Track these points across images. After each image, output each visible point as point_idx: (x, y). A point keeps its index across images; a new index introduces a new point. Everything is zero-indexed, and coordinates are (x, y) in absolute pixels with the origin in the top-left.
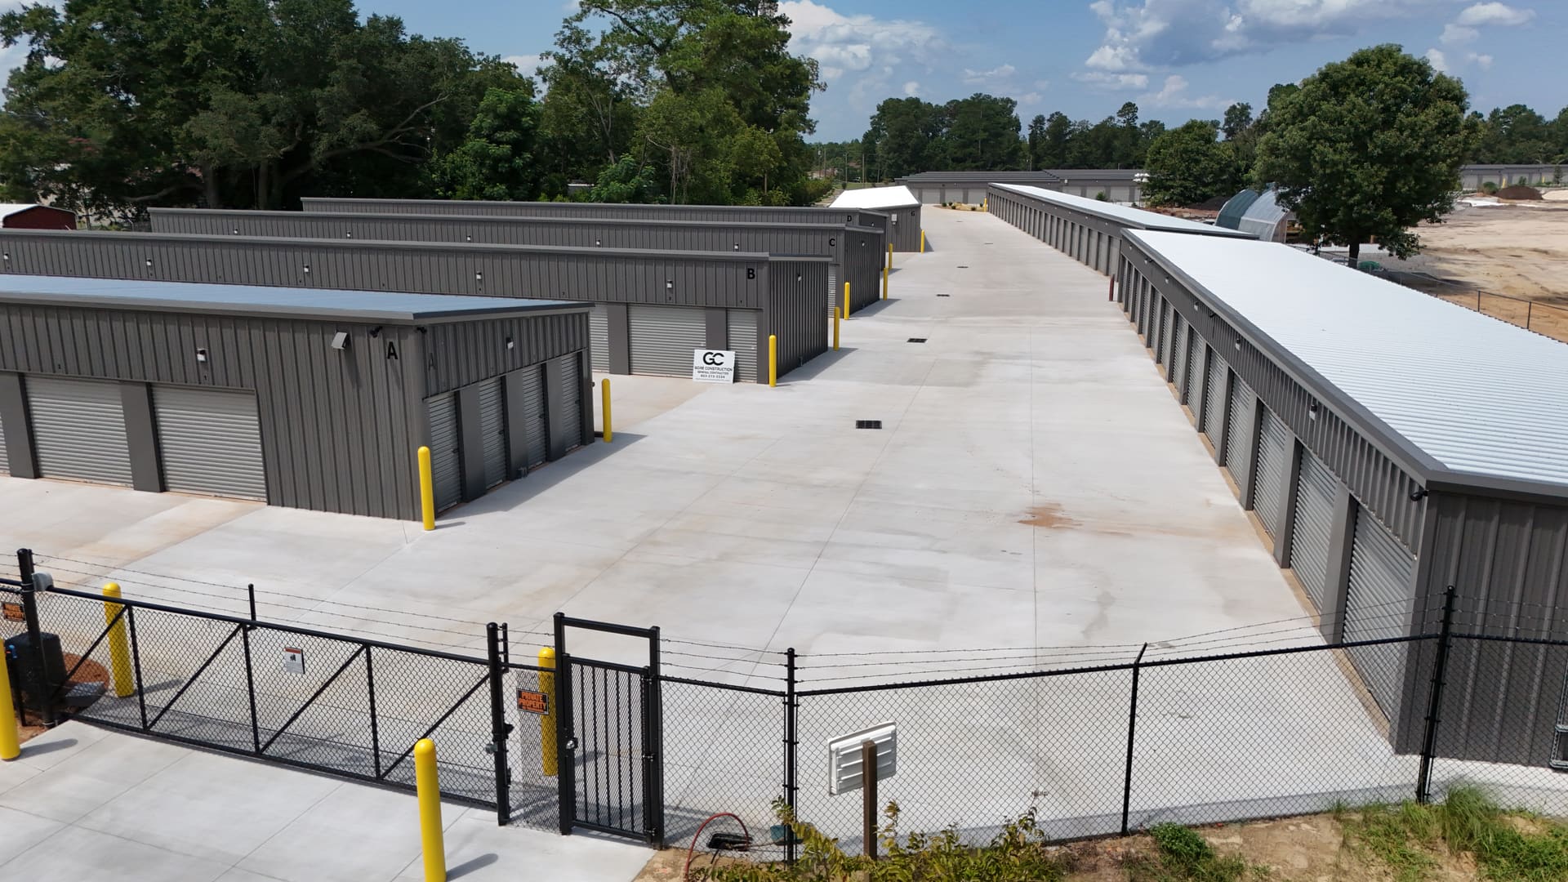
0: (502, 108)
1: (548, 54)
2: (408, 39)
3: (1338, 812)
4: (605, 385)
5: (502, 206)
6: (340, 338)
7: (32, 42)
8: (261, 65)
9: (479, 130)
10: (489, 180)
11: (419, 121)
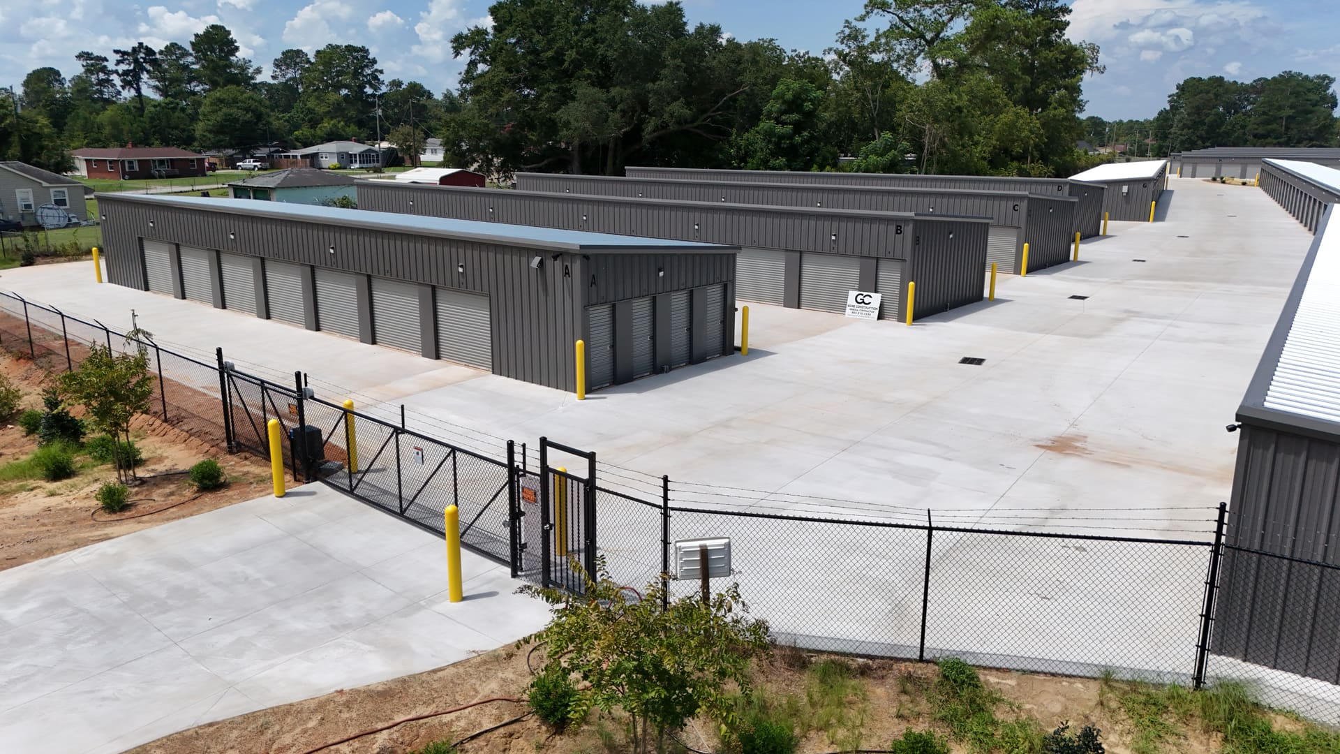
0: (789, 96)
1: (830, 49)
2: (724, 43)
3: (1107, 678)
4: (745, 310)
5: (781, 175)
6: (537, 259)
7: (472, 53)
8: (613, 65)
9: (770, 112)
10: (774, 154)
11: (726, 107)
